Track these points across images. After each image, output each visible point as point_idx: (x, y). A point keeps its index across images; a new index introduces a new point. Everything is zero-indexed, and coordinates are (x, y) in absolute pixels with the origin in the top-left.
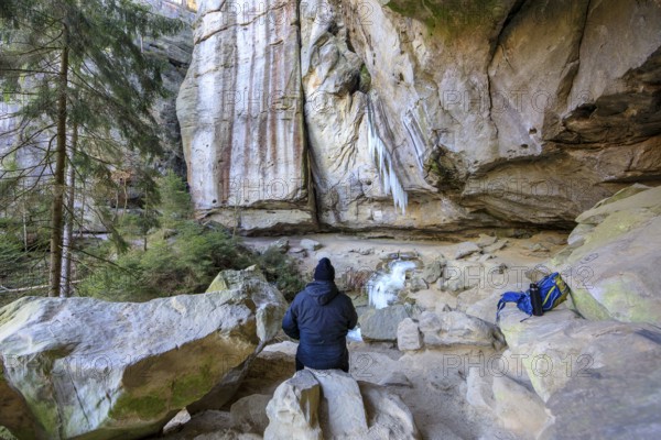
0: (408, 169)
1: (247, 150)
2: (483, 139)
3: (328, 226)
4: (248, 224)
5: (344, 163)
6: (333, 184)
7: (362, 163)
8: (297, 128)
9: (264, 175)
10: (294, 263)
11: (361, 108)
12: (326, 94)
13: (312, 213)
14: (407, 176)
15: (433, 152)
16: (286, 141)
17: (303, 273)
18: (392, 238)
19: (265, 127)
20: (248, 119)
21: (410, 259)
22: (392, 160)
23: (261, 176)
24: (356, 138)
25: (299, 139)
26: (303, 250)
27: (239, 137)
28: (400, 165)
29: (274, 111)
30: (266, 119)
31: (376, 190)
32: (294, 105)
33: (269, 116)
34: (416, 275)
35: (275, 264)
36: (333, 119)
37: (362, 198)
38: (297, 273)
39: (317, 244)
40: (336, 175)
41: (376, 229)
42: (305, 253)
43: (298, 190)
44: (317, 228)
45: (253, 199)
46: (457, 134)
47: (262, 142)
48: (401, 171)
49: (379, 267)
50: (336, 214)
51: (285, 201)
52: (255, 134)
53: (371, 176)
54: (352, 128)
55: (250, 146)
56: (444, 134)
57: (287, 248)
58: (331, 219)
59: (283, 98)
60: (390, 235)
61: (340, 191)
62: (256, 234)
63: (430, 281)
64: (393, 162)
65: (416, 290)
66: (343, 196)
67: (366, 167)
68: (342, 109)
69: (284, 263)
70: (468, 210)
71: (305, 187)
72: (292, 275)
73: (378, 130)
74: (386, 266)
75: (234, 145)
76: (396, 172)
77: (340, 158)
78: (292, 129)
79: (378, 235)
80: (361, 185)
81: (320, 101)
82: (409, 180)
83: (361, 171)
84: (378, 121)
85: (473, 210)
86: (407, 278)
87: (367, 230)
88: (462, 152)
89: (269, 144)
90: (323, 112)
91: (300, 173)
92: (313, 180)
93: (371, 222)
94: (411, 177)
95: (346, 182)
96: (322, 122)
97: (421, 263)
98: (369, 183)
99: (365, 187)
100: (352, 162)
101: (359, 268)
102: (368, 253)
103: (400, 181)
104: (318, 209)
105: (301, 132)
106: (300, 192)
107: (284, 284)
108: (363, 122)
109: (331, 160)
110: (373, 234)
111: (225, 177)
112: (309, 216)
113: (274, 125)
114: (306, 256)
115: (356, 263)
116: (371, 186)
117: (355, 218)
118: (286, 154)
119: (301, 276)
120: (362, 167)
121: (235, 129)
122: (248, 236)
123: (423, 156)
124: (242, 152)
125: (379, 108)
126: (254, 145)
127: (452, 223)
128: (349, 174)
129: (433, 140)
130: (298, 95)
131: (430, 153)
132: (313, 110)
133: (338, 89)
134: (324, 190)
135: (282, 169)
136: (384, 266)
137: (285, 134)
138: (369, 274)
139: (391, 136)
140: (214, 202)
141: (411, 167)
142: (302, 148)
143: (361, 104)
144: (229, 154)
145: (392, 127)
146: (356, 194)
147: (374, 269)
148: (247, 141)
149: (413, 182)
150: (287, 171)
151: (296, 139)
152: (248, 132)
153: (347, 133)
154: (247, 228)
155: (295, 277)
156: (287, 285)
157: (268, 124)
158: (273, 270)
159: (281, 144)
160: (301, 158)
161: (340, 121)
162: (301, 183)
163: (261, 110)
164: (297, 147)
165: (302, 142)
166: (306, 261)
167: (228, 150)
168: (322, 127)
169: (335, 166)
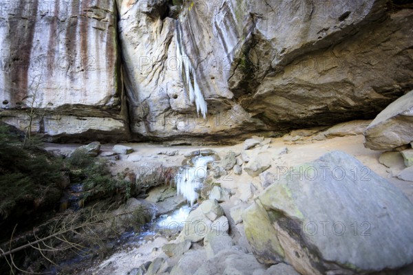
0: (210, 81)
1: (52, 51)
2: (296, 22)
3: (139, 135)
4: (53, 129)
5: (154, 79)
6: (145, 97)
7: (171, 79)
8: (110, 40)
9: (72, 79)
10: (105, 165)
11: (171, 31)
12: (139, 12)
13: (124, 122)
14: (208, 87)
15: (246, 43)
16: (98, 49)
17: (115, 173)
18: (190, 145)
19: (74, 31)
20: (53, 21)
21: (209, 155)
22: (196, 74)
23: (68, 80)
24: (165, 57)
25: (112, 50)
26: (116, 154)
27: (42, 36)
28: (204, 77)
29: (85, 18)
30: (75, 24)
31: (181, 103)
32: (107, 17)
33: (79, 21)
34: (216, 165)
35: (83, 165)
36: (146, 38)
37: (169, 111)
38: (108, 173)
39: (129, 148)
40: (148, 89)
41: (179, 137)
42: (118, 157)
43: (111, 97)
44: (129, 137)
45: (59, 102)
46: (270, 22)
47: (70, 45)
48: (203, 83)
49: (184, 163)
50: (146, 125)
51: (96, 107)
52: (62, 37)
53: (177, 90)
54: (162, 47)
55: (56, 48)
56: (259, 20)
57: (99, 152)
58: (142, 129)
59: (96, 7)
60: (188, 142)
61: (151, 104)
62: (63, 139)
63: (228, 168)
64: (197, 76)
65: (218, 176)
66: (153, 109)
67: (174, 83)
68: (154, 31)
69: (93, 165)
70: (251, 115)
71: (117, 95)
72: (102, 175)
73: (185, 48)
74: (191, 162)
75: (34, 45)
76: (199, 84)
77: (152, 74)
78: (105, 39)
79: (179, 142)
80: (169, 98)
81: (134, 19)
82: (210, 90)
83: (170, 86)
84: (186, 39)
85: (255, 114)
86: (208, 169)
87: (171, 139)
88: (273, 40)
89: (78, 49)
90: (137, 29)
91: (113, 81)
92: (126, 94)
93: (175, 131)
94: (212, 89)
95: (156, 95)
96: (135, 40)
97: (218, 156)
98: (176, 97)
99: (172, 100)
100: (161, 78)
101: (168, 165)
102: (173, 155)
103: (203, 92)
104: (131, 120)
105: (114, 44)
106: (113, 99)
107: (91, 185)
108: (172, 43)
109: (144, 75)
110: (176, 142)
111: (21, 76)
112: (122, 125)
113: (84, 31)
114: (118, 158)
115: (164, 161)
116: (177, 99)
117: (162, 128)
118: (98, 61)
119: (112, 176)
120: (171, 81)
121: (36, 28)
122: (53, 142)
123: (234, 50)
124: (45, 53)
125: (187, 28)
126: (61, 48)
127: (236, 128)
128: (158, 89)
129: (248, 28)
130: (111, 9)
131: (242, 44)
132: (127, 26)
133: (151, 9)
134: (136, 103)
135: (93, 75)
136: (189, 162)
137: (97, 42)
138: (177, 168)
139: (196, 51)
140: (5, 103)
141: (213, 78)
142: (115, 58)
143: (171, 26)
144: (29, 53)
145: (198, 43)
146: (165, 107)
147: (181, 165)
148: (51, 43)
149: (213, 92)
150: (99, 77)
151: (109, 49)
152: (54, 33)
153: (158, 52)
154: (52, 133)
155: (105, 177)
156: (95, 185)
157: (78, 29)
158: (80, 171)
159: (92, 51)
160: (114, 67)
161: (152, 40)
162: (113, 90)
163: (70, 14)
164: (110, 57)
165: (115, 53)
166: (118, 163)
167: (28, 48)
168: (135, 45)
169: (146, 81)
